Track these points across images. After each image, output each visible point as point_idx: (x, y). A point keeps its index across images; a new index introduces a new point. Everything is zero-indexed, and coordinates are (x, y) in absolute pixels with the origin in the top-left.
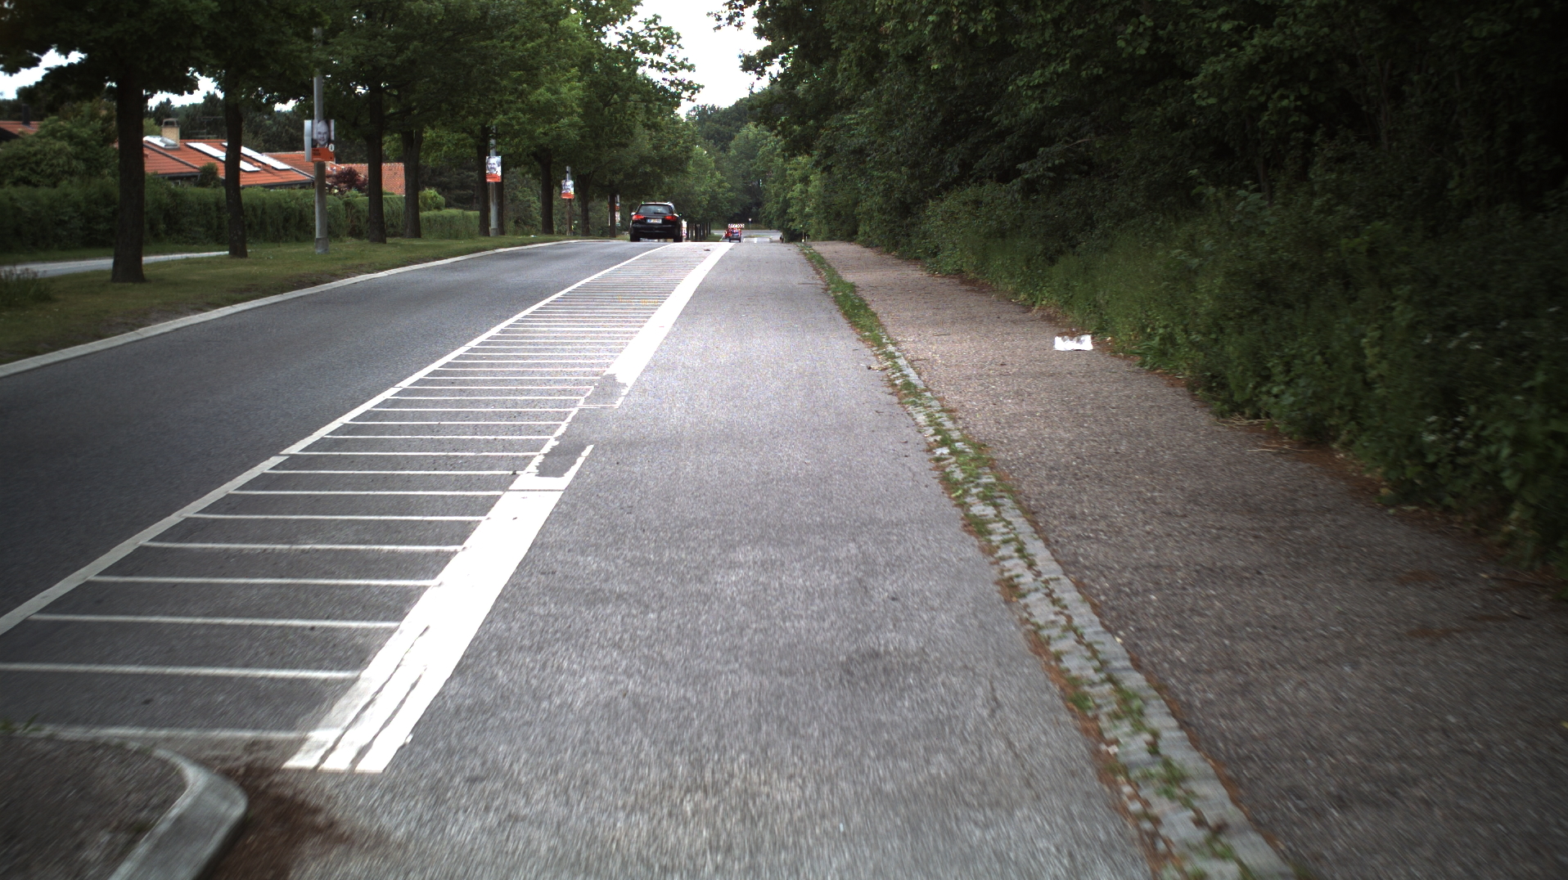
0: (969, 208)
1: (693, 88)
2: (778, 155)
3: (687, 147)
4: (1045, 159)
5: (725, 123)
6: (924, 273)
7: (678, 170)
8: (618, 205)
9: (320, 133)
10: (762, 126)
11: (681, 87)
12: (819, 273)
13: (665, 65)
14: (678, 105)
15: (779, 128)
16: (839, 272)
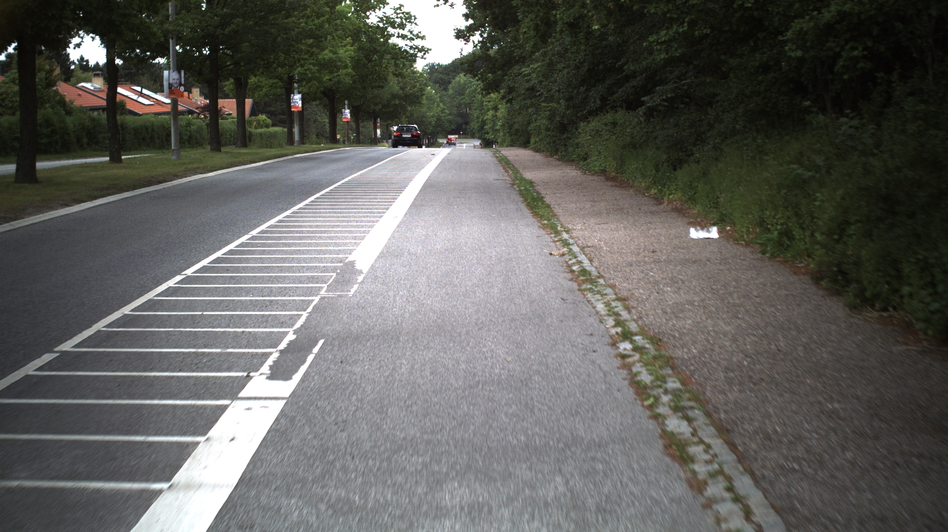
0: (609, 128)
1: (424, 50)
2: (478, 93)
3: (421, 88)
4: (661, 94)
5: (446, 74)
6: (579, 172)
7: (416, 102)
8: (379, 124)
9: (174, 79)
10: (469, 75)
11: (417, 50)
12: (507, 171)
13: (406, 36)
14: (415, 61)
15: (479, 76)
16: (521, 171)
